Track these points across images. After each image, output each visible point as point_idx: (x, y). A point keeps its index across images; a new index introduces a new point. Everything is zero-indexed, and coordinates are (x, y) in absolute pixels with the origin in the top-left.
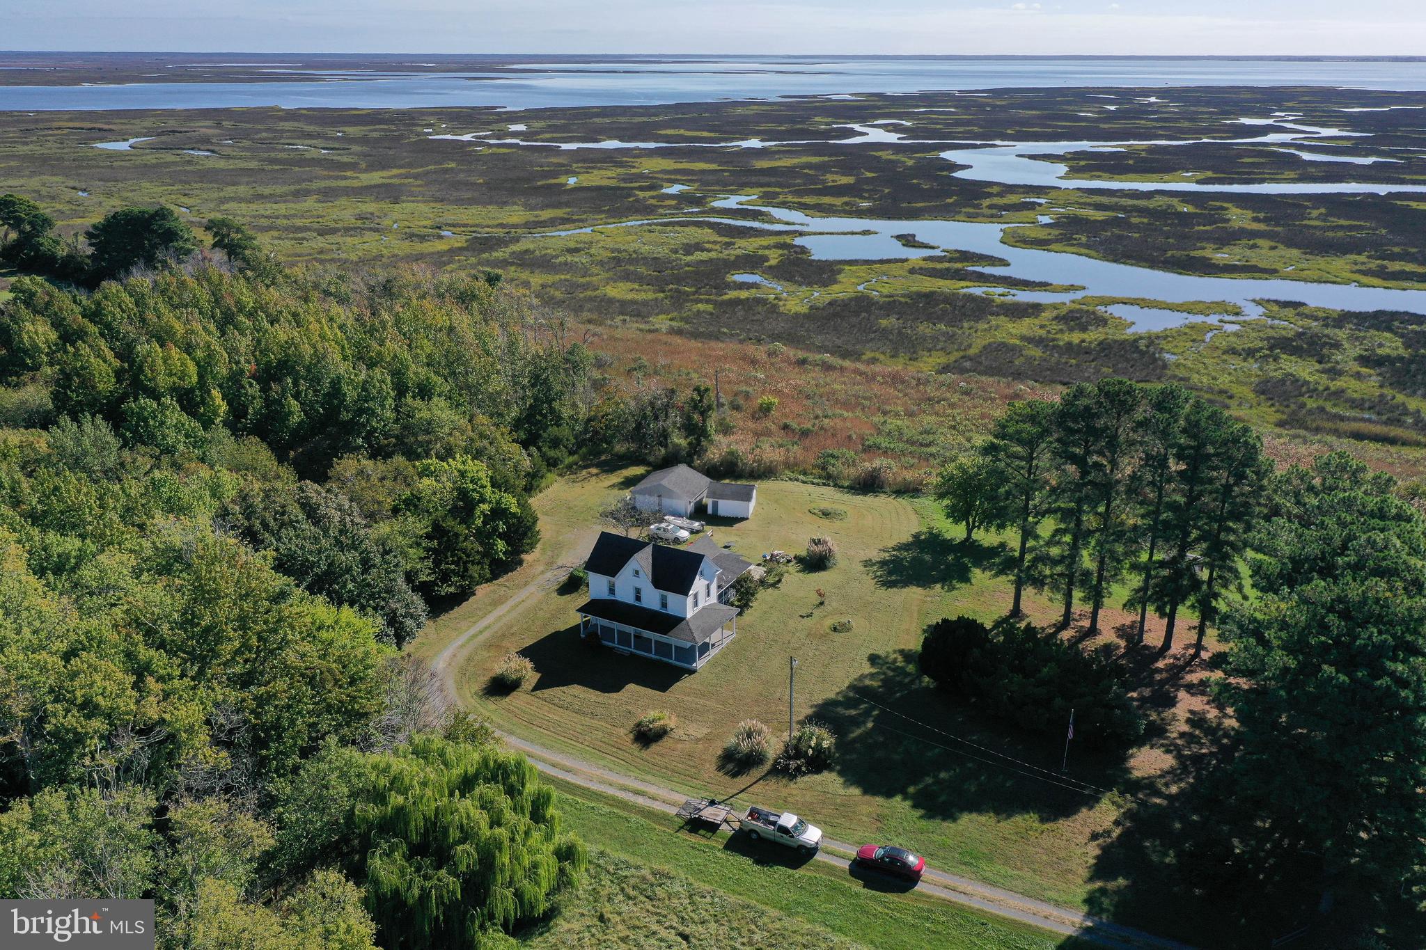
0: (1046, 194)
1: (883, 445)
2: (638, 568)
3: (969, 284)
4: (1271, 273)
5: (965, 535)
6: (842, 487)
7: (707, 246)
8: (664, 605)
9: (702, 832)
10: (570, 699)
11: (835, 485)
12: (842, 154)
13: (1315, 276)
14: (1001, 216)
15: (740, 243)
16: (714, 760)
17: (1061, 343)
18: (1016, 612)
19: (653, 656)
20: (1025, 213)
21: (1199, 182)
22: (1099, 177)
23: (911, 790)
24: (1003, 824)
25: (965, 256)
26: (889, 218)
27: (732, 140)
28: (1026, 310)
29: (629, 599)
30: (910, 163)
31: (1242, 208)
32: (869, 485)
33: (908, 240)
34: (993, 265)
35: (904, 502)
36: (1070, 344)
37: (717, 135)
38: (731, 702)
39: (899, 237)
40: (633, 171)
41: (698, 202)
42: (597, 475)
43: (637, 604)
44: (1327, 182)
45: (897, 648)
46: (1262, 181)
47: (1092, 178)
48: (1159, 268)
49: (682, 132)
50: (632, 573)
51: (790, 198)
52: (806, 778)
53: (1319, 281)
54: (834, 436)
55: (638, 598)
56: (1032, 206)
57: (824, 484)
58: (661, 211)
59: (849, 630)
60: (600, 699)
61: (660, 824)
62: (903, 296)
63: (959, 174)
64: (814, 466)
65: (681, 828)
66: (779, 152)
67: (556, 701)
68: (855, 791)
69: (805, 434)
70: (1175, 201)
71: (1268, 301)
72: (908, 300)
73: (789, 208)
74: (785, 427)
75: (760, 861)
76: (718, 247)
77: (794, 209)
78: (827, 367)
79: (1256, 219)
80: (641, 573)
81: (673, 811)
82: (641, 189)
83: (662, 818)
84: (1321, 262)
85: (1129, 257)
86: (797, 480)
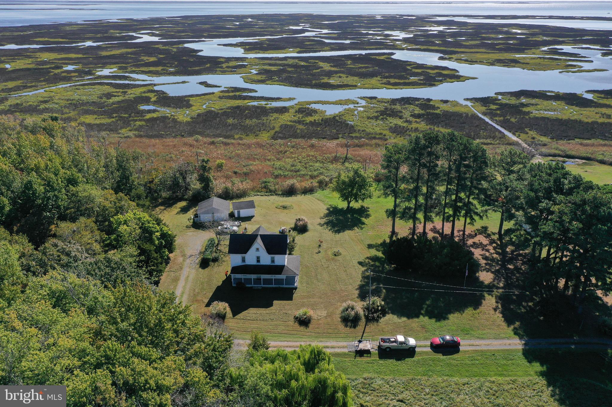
0: (245, 60)
1: (282, 174)
2: (257, 247)
3: (250, 101)
4: (354, 87)
5: (347, 205)
6: (279, 195)
7: (115, 94)
8: (273, 261)
9: (365, 355)
10: (254, 316)
11: (276, 195)
12: (140, 47)
13: (371, 86)
14: (235, 71)
15: (129, 91)
16: (340, 323)
17: (308, 122)
18: (393, 233)
19: (274, 286)
20: (243, 69)
21: (298, 53)
22: (259, 53)
23: (423, 312)
24: (464, 315)
25: (236, 89)
26: (188, 75)
27: (78, 42)
28: (282, 110)
29: (254, 262)
30: (175, 50)
31: (324, 62)
32: (290, 192)
33: (205, 84)
34: (251, 92)
35: (308, 197)
36: (311, 122)
37: (67, 40)
38: (323, 296)
39: (201, 83)
40: (39, 60)
41: (89, 73)
42: (165, 209)
43: (258, 264)
44: (342, 50)
45: (366, 256)
46: (320, 51)
47: (256, 53)
48: (315, 88)
49: (46, 39)
50: (255, 250)
51: (134, 69)
52: (382, 319)
53: (373, 88)
54: (259, 173)
55: (258, 261)
56: (244, 66)
57: (271, 195)
58: (74, 79)
59: (340, 254)
60: (267, 312)
61: (346, 358)
62: (227, 109)
63: (200, 54)
64: (262, 188)
65: (355, 356)
66: (107, 47)
67: (249, 318)
68: (404, 319)
69: (246, 174)
70: (297, 61)
71: (364, 97)
72: (230, 110)
73: (137, 73)
74: (235, 173)
75: (398, 359)
76: (119, 94)
77: (140, 74)
78: (226, 144)
79: (331, 66)
80: (260, 249)
81: (346, 350)
82: (53, 68)
83: (344, 355)
84: (367, 81)
85: (301, 85)
86: (258, 195)
